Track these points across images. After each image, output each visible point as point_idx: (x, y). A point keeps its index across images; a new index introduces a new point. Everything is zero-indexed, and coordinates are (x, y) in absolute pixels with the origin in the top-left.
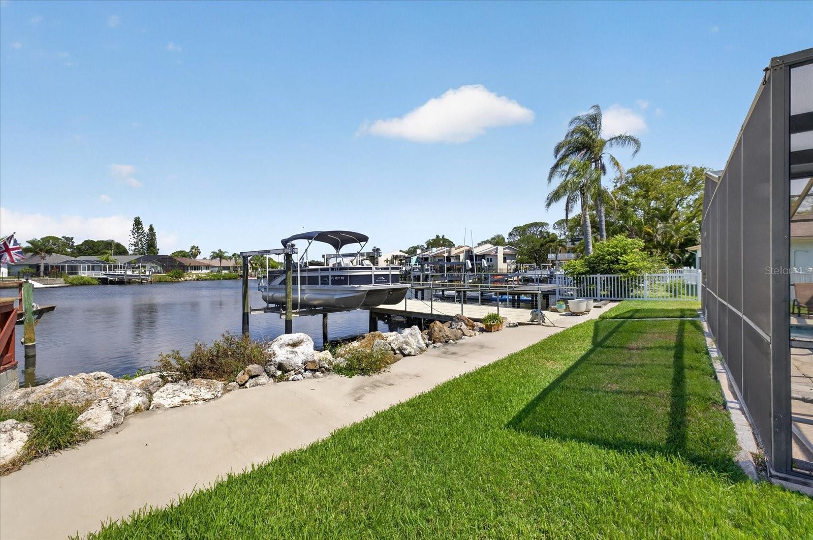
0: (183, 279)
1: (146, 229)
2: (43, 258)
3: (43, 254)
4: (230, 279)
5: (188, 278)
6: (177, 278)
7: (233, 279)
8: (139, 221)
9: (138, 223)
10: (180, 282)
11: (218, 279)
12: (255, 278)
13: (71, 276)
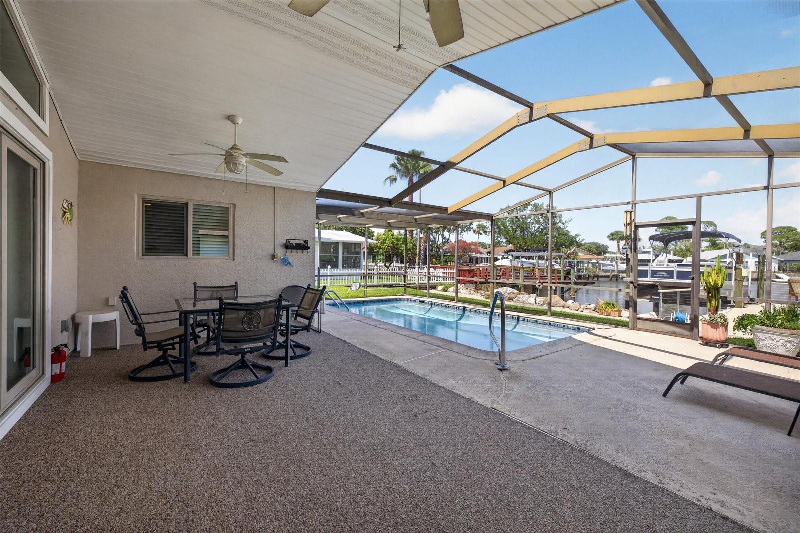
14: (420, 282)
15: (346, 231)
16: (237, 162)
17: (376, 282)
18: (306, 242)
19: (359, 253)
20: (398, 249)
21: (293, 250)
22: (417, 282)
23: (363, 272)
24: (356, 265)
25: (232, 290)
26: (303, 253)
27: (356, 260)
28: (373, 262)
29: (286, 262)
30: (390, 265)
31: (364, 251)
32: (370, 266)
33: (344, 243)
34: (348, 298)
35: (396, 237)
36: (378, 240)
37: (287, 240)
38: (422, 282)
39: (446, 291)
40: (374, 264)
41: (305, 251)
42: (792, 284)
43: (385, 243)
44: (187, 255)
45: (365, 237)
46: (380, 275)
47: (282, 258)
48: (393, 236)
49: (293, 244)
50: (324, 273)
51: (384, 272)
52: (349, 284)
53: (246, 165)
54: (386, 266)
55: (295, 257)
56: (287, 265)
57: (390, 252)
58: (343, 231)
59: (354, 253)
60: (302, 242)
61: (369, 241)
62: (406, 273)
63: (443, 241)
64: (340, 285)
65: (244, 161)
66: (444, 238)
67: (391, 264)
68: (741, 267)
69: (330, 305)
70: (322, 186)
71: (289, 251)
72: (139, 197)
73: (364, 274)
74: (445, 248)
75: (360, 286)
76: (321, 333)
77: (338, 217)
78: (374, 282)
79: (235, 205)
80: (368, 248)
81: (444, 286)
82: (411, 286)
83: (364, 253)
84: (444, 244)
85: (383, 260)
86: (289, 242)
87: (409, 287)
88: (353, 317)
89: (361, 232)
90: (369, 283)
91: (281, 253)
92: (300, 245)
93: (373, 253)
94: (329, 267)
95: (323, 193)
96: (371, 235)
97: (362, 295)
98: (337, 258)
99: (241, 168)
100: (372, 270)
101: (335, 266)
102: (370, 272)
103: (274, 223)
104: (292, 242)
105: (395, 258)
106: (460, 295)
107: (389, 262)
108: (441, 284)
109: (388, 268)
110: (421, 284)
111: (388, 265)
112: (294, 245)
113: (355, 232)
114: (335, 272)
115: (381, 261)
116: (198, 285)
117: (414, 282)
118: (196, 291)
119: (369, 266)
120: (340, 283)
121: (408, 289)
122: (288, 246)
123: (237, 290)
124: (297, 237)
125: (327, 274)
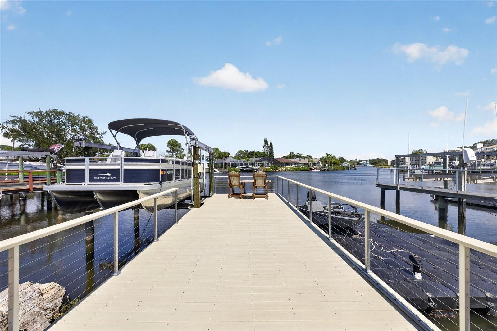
0: (278, 170)
1: (269, 144)
2: (224, 160)
3: (224, 158)
4: (304, 171)
5: (280, 170)
6: (275, 169)
7: (306, 171)
8: (266, 140)
9: (266, 141)
10: (277, 172)
11: (297, 171)
12: (319, 170)
13: (232, 168)
42: (231, 177)
68: (198, 162)
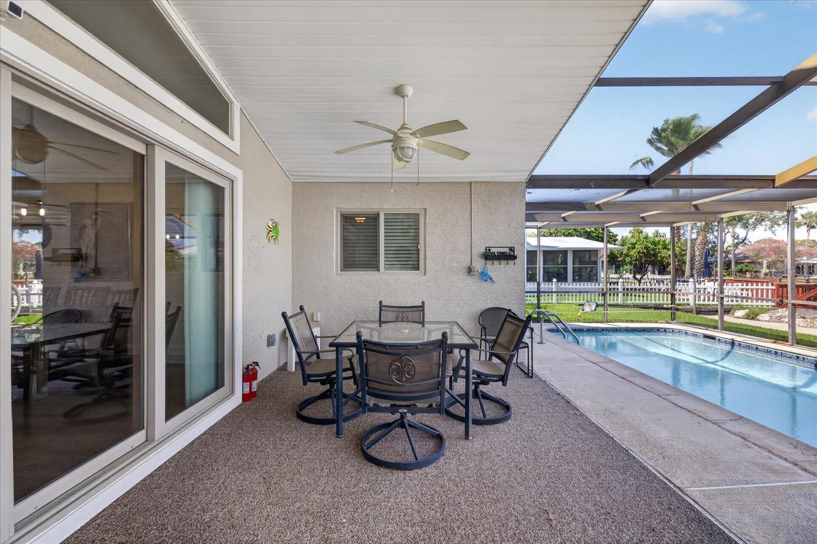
14: (697, 302)
15: (578, 236)
16: (406, 146)
17: (620, 300)
18: (512, 249)
19: (595, 263)
20: (655, 255)
21: (494, 261)
22: (691, 302)
23: (601, 286)
24: (592, 277)
25: (418, 311)
26: (508, 264)
27: (591, 271)
28: (616, 273)
29: (484, 277)
30: (641, 278)
31: (601, 260)
32: (612, 278)
33: (573, 251)
34: (579, 321)
35: (652, 240)
36: (623, 245)
37: (486, 248)
38: (702, 302)
39: (753, 319)
40: (617, 276)
41: (511, 262)
43: (633, 248)
44: (379, 270)
45: (603, 242)
46: (627, 292)
47: (480, 271)
48: (646, 238)
49: (494, 253)
50: (545, 289)
51: (633, 286)
52: (582, 302)
53: (417, 148)
54: (636, 279)
55: (496, 269)
56: (486, 281)
57: (641, 260)
58: (573, 236)
59: (589, 263)
60: (507, 250)
61: (610, 246)
62: (674, 289)
63: (733, 241)
64: (569, 302)
65: (413, 142)
66: (735, 237)
67: (644, 275)
69: (550, 330)
70: (533, 169)
71: (489, 262)
72: (337, 211)
73: (603, 289)
74: (737, 251)
75: (597, 305)
76: (532, 377)
77: (563, 215)
78: (617, 300)
79: (425, 209)
80: (608, 256)
81: (747, 311)
82: (679, 307)
83: (603, 262)
84: (736, 245)
85: (631, 270)
86: (489, 250)
87: (677, 310)
88: (586, 355)
89: (598, 236)
90: (611, 300)
91: (479, 264)
92: (503, 253)
93: (615, 261)
94: (555, 280)
95: (535, 182)
96: (612, 239)
97: (600, 318)
98: (566, 269)
99: (410, 152)
100: (614, 283)
101: (562, 278)
102: (612, 286)
103: (470, 227)
104: (493, 250)
105: (650, 268)
106: (799, 330)
107: (639, 273)
108: (741, 308)
109: (640, 282)
110: (699, 305)
111: (638, 276)
112: (496, 254)
113: (589, 236)
114: (564, 286)
115: (627, 272)
116: (383, 304)
117: (686, 302)
118: (381, 310)
119: (609, 278)
120: (568, 300)
121: (678, 313)
122: (488, 256)
123: (423, 311)
124: (500, 244)
125: (552, 289)
